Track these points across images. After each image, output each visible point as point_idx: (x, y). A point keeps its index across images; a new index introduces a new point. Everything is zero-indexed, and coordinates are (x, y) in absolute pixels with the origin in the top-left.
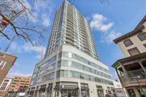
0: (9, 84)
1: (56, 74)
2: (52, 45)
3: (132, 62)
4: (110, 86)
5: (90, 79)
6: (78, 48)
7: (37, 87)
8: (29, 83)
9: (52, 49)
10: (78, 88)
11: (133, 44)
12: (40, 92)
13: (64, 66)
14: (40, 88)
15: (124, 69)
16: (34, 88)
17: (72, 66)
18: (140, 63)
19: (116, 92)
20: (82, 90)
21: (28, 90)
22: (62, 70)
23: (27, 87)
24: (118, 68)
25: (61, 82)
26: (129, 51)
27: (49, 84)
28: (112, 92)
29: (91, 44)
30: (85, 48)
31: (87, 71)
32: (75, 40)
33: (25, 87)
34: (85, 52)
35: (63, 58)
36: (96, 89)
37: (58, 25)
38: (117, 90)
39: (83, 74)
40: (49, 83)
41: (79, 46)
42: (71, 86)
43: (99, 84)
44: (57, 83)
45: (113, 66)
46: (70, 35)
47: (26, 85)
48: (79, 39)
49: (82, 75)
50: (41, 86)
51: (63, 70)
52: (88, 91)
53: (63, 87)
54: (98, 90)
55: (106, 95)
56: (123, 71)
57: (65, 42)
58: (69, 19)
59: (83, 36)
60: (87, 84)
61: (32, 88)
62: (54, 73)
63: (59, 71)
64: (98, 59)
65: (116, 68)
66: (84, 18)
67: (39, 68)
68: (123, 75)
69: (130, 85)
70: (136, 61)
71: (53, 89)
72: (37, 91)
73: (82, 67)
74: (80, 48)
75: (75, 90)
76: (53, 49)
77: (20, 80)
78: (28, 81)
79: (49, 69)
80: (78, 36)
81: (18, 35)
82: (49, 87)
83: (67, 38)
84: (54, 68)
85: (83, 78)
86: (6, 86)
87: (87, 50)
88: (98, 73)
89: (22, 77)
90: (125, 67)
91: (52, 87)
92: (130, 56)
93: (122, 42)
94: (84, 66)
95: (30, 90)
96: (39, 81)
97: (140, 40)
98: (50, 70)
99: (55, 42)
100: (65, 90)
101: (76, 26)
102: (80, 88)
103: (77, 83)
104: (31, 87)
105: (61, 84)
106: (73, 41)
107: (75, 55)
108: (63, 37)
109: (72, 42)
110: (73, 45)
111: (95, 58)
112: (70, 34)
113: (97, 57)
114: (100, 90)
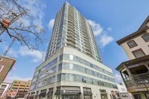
1: (56, 78)
2: (53, 47)
4: (114, 90)
5: (93, 83)
6: (80, 50)
7: (37, 92)
8: (29, 88)
9: (52, 51)
10: (80, 93)
11: (137, 45)
12: (40, 98)
13: (65, 69)
14: (40, 93)
16: (34, 93)
17: (74, 69)
19: (121, 97)
20: (85, 95)
21: (27, 95)
22: (63, 74)
23: (27, 92)
24: (122, 71)
25: (63, 86)
26: (133, 52)
27: (50, 89)
28: (116, 96)
29: (93, 46)
30: (87, 50)
31: (89, 74)
32: (76, 42)
33: (25, 91)
34: (87, 54)
35: (64, 61)
36: (99, 93)
37: (59, 27)
38: (122, 95)
39: (85, 77)
40: (50, 87)
41: (81, 48)
42: (73, 90)
43: (103, 88)
44: (58, 87)
46: (71, 37)
48: (80, 41)
49: (85, 79)
50: (42, 91)
51: (65, 74)
52: (91, 95)
53: (64, 92)
54: (102, 95)
57: (66, 44)
58: (70, 21)
59: (84, 37)
60: (90, 88)
61: (32, 93)
62: (54, 76)
64: (101, 62)
65: (120, 71)
66: (85, 19)
67: (40, 71)
71: (53, 95)
72: (36, 96)
73: (84, 70)
74: (82, 50)
75: (77, 95)
76: (54, 51)
77: (20, 84)
78: (28, 85)
80: (80, 38)
82: (49, 92)
83: (68, 40)
85: (85, 82)
86: (3, 92)
87: (89, 52)
88: (101, 76)
89: (22, 82)
90: (130, 70)
91: (52, 92)
92: (135, 58)
93: (126, 43)
94: (86, 69)
95: (30, 95)
96: (40, 85)
97: (144, 41)
99: (56, 45)
100: (66, 95)
101: (77, 28)
102: (82, 93)
103: (79, 87)
104: (30, 92)
105: (62, 89)
106: (75, 43)
107: (77, 57)
108: (63, 39)
109: (73, 44)
110: (75, 47)
111: (98, 60)
112: (71, 35)
113: (100, 59)
114: (104, 95)
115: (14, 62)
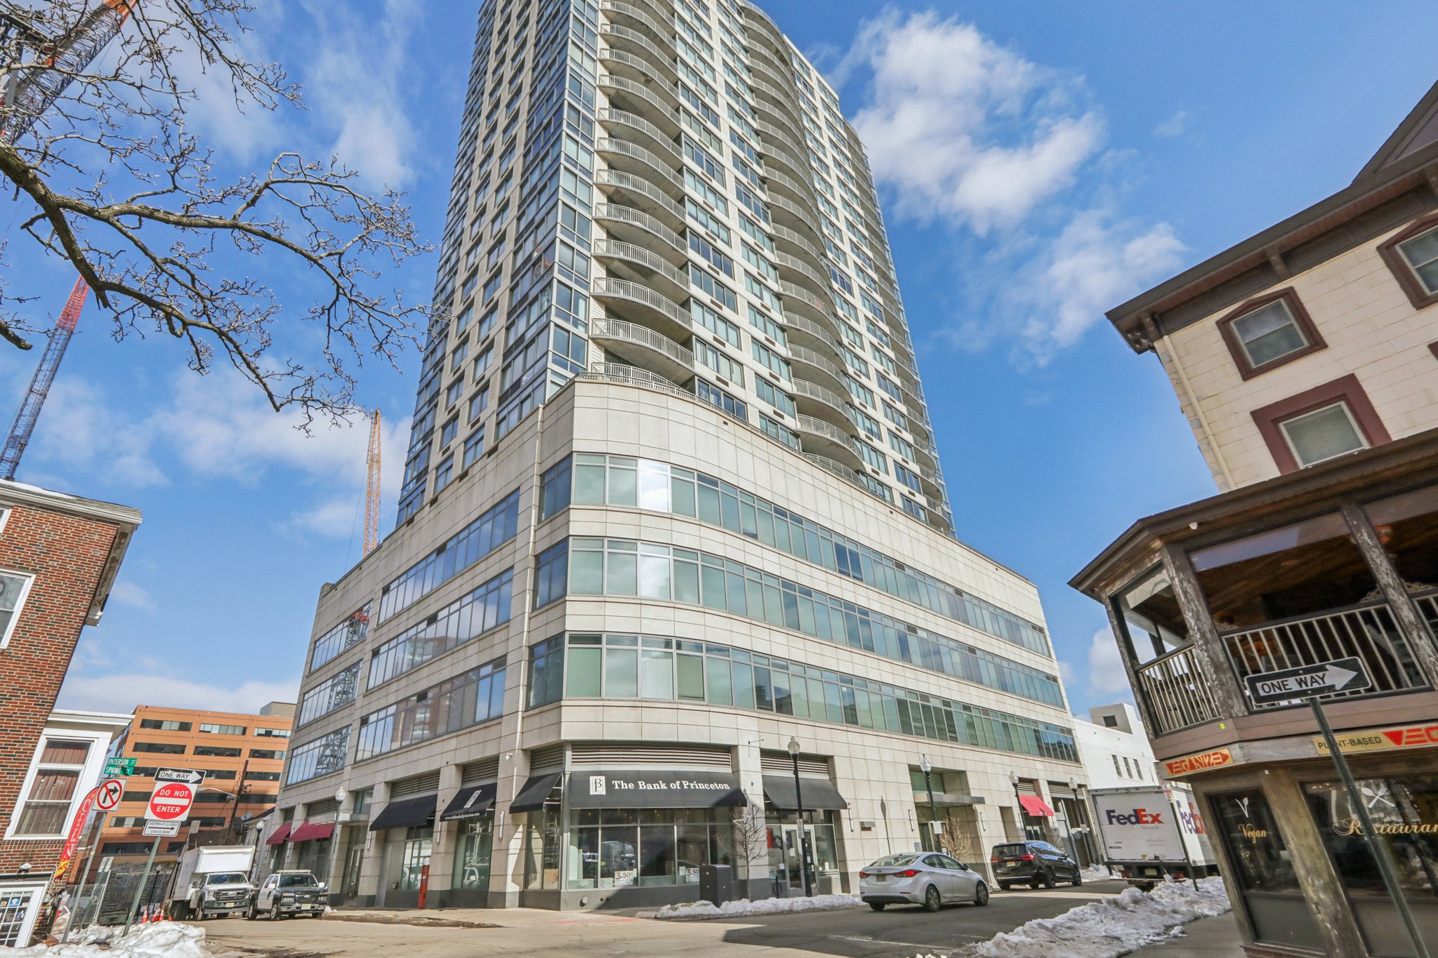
0: (90, 773)
2: (468, 389)
3: (1287, 539)
4: (1044, 770)
5: (850, 716)
6: (735, 409)
7: (358, 795)
8: (275, 766)
9: (463, 430)
10: (736, 800)
11: (1317, 344)
12: (383, 842)
13: (597, 593)
14: (378, 803)
15: (1194, 612)
16: (331, 804)
17: (674, 596)
18: (1364, 538)
19: (1096, 823)
20: (776, 812)
21: (270, 825)
22: (578, 638)
23: (263, 798)
24: (1135, 598)
25: (578, 746)
26: (1267, 419)
27: (466, 770)
28: (1058, 822)
29: (875, 365)
30: (805, 408)
31: (822, 634)
32: (700, 325)
33: (244, 797)
34: (810, 448)
35: (581, 522)
36: (905, 798)
37: (516, 162)
38: (1105, 804)
39: (784, 665)
40: (464, 758)
41: (748, 394)
42: (669, 777)
43: (938, 755)
44: (535, 756)
45: (1089, 582)
46: (645, 274)
47: (256, 786)
48: (742, 318)
49: (779, 681)
50: (394, 786)
51: (596, 639)
52: (832, 816)
53: (598, 787)
54: (926, 812)
55: (999, 849)
56: (1180, 630)
57: (595, 355)
58: (635, 88)
59: (785, 275)
60: (826, 760)
61: (311, 808)
63: (555, 642)
64: (936, 523)
65: (1116, 604)
66: (799, 58)
67: (355, 620)
68: (1179, 665)
69: (1236, 756)
70: (1332, 526)
71: (502, 813)
72: (354, 832)
73: (775, 600)
74: (756, 405)
75: (709, 813)
76: (477, 426)
77: (191, 741)
78: (266, 744)
79: (449, 627)
80: (739, 284)
81: (100, 288)
82: (462, 796)
83: (616, 310)
84: (503, 623)
85: (784, 705)
86: (68, 792)
87: (827, 433)
88: (933, 659)
89: (202, 715)
91: (489, 792)
92: (1271, 471)
93: (1210, 321)
94: (793, 594)
95: (297, 823)
96: (372, 740)
97: (1402, 297)
98: (461, 644)
99: (495, 359)
100: (611, 815)
101: (714, 168)
102: (755, 794)
103: (729, 749)
104: (298, 800)
105: (571, 765)
106: (686, 340)
107: (707, 481)
108: (570, 302)
109: (666, 349)
110: (687, 384)
111: (911, 508)
112: (647, 258)
113: (932, 493)
114: (944, 812)
115: (122, 535)
